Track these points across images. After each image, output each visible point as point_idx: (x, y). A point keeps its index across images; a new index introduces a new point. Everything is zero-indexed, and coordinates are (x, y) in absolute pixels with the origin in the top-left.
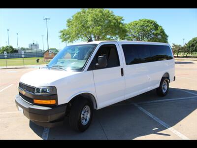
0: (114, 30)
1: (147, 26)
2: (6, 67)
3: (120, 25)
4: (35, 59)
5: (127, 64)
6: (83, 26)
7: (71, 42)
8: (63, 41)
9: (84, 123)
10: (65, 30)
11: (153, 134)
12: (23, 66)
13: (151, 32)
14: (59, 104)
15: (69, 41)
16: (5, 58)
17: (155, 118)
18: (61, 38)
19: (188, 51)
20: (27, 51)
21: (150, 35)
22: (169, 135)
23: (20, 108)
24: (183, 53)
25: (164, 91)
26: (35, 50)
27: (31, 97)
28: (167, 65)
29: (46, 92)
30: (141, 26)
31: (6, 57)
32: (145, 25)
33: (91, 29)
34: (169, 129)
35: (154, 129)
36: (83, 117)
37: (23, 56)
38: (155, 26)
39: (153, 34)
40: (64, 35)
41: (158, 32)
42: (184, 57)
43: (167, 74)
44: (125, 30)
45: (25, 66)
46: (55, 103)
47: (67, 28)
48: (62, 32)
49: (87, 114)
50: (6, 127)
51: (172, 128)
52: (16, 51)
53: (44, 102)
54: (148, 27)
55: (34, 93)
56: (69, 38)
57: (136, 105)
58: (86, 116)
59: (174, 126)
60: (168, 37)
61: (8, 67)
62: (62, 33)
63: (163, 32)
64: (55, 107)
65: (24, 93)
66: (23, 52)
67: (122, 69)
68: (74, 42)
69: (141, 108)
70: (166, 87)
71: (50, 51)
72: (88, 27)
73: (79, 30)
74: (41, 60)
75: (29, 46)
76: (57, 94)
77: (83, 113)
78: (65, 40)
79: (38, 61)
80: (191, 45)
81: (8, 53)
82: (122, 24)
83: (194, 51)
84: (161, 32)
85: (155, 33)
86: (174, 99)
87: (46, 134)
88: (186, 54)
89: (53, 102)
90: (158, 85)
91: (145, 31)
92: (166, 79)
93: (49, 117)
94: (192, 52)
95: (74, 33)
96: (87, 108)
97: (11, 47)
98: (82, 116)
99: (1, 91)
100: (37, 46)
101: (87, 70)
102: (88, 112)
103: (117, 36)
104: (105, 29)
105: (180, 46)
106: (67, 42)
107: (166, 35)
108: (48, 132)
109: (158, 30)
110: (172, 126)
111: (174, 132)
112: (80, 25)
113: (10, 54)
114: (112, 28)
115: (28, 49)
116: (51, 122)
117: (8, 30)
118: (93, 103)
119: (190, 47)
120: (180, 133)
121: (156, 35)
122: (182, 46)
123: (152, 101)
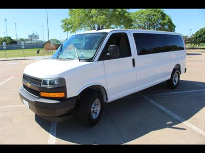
0: (118, 19)
1: (154, 15)
2: (5, 59)
3: (126, 14)
4: (36, 50)
5: (139, 54)
6: (86, 15)
7: (73, 32)
8: (65, 31)
9: (94, 116)
10: (67, 19)
11: (167, 128)
12: (23, 58)
13: (158, 22)
14: (68, 97)
15: (71, 31)
16: (4, 50)
17: (168, 112)
18: (63, 28)
19: (195, 43)
20: (26, 42)
21: (157, 25)
22: (185, 129)
23: (25, 101)
24: (190, 44)
25: (175, 84)
26: (34, 40)
27: (37, 89)
28: (175, 56)
29: (53, 84)
30: (147, 16)
31: (5, 48)
32: (152, 14)
33: (94, 18)
34: (184, 122)
35: (168, 123)
36: (93, 111)
37: (23, 47)
38: (162, 15)
39: (160, 24)
40: (66, 24)
41: (166, 21)
42: (190, 48)
43: (178, 65)
44: (131, 19)
45: (26, 58)
46: (64, 96)
47: (69, 17)
48: (64, 21)
49: (97, 108)
50: (11, 121)
51: (186, 121)
52: (14, 42)
53: (52, 95)
54: (155, 17)
55: (40, 85)
56: (71, 28)
57: (146, 98)
58: (96, 109)
59: (189, 120)
60: (175, 27)
61: (8, 59)
62: (64, 23)
63: (170, 22)
64: (64, 100)
65: (29, 85)
66: (23, 42)
67: (133, 60)
68: (77, 32)
69: (152, 101)
70: (177, 79)
71: (51, 41)
72: (92, 17)
73: (82, 19)
74: (41, 51)
75: (29, 37)
76: (66, 87)
77: (93, 106)
78: (68, 30)
79: (38, 52)
80: (198, 36)
81: (6, 44)
82: (127, 13)
83: (201, 42)
84: (168, 22)
85: (162, 23)
86: (185, 92)
87: (54, 128)
88: (193, 45)
89: (61, 95)
90: (169, 77)
91: (151, 20)
92: (177, 70)
93: (57, 111)
94: (199, 43)
95: (77, 23)
96: (97, 101)
97: (10, 38)
98: (92, 109)
99: (1, 84)
100: (36, 37)
101: (98, 61)
102: (98, 105)
103: (123, 26)
104: (109, 18)
105: (187, 36)
106: (70, 32)
107: (174, 25)
108: (55, 126)
109: (165, 19)
110: (186, 120)
111: (189, 126)
112: (84, 14)
113: (8, 45)
114: (117, 17)
115: (27, 40)
116: (59, 116)
117: (6, 20)
118: (103, 96)
119: (197, 38)
120: (195, 127)
121: (163, 25)
122: (189, 37)
123: (163, 94)
